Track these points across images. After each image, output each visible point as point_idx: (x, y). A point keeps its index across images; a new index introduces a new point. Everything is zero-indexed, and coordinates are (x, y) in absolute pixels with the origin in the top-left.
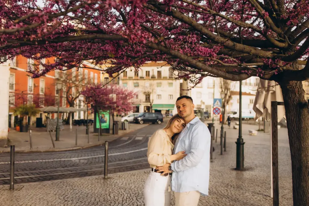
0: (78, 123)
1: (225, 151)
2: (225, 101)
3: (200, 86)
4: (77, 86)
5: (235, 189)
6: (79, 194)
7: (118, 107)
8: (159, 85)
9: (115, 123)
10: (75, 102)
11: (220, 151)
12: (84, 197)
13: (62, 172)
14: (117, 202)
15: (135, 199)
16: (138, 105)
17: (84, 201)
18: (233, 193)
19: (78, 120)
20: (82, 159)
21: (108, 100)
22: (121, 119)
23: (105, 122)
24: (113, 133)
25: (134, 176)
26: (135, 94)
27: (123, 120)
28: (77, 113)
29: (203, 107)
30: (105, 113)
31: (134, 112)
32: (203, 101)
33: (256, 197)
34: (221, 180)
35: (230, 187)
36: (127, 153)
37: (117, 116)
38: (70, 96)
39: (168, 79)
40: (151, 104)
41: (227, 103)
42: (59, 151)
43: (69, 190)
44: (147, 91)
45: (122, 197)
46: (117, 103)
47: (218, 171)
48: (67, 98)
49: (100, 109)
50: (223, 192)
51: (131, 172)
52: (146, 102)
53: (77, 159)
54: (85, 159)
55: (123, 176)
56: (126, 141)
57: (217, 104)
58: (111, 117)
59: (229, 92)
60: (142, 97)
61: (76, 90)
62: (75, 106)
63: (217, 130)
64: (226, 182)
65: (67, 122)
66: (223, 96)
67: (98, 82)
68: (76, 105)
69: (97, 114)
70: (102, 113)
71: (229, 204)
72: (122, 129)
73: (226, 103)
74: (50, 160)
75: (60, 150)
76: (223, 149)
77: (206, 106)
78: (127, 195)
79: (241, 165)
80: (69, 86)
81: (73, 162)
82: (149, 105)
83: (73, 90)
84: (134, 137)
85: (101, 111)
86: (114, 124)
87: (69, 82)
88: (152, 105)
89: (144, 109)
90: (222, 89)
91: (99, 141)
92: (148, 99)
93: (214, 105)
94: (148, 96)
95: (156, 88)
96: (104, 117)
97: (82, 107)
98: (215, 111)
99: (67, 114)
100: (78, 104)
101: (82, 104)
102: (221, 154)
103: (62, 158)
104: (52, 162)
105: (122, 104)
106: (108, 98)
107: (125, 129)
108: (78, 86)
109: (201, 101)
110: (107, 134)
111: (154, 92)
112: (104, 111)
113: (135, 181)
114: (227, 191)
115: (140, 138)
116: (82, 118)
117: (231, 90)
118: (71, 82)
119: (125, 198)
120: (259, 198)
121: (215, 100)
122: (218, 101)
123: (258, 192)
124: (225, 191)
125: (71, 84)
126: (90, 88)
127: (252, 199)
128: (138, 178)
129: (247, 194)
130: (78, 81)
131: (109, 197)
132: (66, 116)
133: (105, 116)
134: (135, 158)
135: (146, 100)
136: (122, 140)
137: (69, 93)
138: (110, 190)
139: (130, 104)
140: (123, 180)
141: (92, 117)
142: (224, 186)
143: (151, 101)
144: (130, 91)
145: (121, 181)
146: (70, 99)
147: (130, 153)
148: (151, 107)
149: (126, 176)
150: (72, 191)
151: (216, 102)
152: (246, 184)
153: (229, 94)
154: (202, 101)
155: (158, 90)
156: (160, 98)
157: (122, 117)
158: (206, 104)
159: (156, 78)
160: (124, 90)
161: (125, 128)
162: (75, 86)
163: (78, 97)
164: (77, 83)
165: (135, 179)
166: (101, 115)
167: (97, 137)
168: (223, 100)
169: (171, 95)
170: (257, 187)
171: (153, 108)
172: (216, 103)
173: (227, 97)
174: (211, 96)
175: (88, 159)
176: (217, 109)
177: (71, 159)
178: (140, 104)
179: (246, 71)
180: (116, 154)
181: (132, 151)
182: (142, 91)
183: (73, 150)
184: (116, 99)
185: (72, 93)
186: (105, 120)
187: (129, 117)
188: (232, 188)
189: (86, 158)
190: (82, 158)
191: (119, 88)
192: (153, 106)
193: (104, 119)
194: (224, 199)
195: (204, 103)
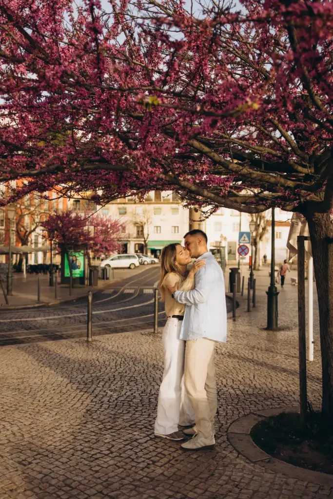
0: (35, 269)
1: (254, 306)
2: (257, 235)
3: (220, 213)
4: (31, 214)
5: (263, 351)
6: (58, 359)
7: (95, 244)
8: (157, 211)
9: (93, 269)
10: (29, 239)
11: (246, 307)
12: (65, 362)
13: (27, 335)
14: (109, 368)
15: (131, 363)
16: (126, 242)
17: (65, 367)
18: (260, 356)
19: (34, 266)
20: (51, 319)
21: (82, 234)
22: (100, 264)
23: (78, 267)
24: (90, 284)
25: (128, 338)
26: (121, 225)
27: (103, 264)
28: (33, 255)
29: (224, 244)
30: (77, 255)
31: (119, 253)
32: (224, 236)
33: (289, 360)
34: (245, 342)
35: (256, 350)
36: (114, 310)
37: (94, 258)
38: (22, 229)
39: (172, 203)
40: (145, 241)
41: (260, 238)
42: (14, 309)
43: (43, 355)
44: (138, 220)
45: (115, 362)
46: (96, 239)
47: (241, 332)
48: (18, 232)
49: (70, 248)
50: (247, 355)
51: (124, 334)
52: (137, 238)
53: (43, 318)
54: (56, 319)
55: (113, 339)
56: (110, 295)
57: (244, 240)
58: (87, 260)
59: (262, 221)
60: (132, 230)
61: (31, 220)
62: (29, 244)
63: (243, 277)
64: (252, 344)
65: (18, 268)
66: (253, 227)
67: (63, 207)
68: (32, 244)
69: (66, 255)
70: (74, 254)
71: (253, 368)
72: (104, 279)
73: (258, 239)
74: (5, 321)
75: (16, 308)
76: (251, 304)
77: (229, 243)
78: (120, 360)
79: (274, 323)
80: (20, 213)
81: (38, 323)
82: (143, 243)
83: (27, 220)
84: (121, 290)
85: (72, 251)
86: (91, 271)
87: (20, 207)
88: (147, 242)
89: (135, 248)
90: (252, 218)
91: (70, 295)
92: (140, 233)
93: (240, 242)
94: (141, 229)
95: (153, 216)
96: (76, 260)
97: (40, 246)
98: (240, 250)
99: (17, 256)
100: (33, 241)
101: (40, 240)
102: (249, 311)
103: (22, 318)
104: (10, 322)
105: (103, 241)
106: (82, 232)
107: (107, 279)
108: (33, 214)
109: (220, 235)
110: (81, 286)
111: (149, 223)
112: (76, 252)
113: (130, 344)
114: (252, 354)
115: (132, 291)
116: (40, 261)
117: (266, 219)
118: (23, 207)
119: (119, 363)
120: (293, 362)
121: (241, 234)
122: (245, 235)
123: (294, 355)
124: (250, 354)
125: (23, 211)
126: (55, 217)
127: (284, 363)
128: (133, 340)
129: (278, 357)
130: (35, 205)
131: (97, 362)
132: (16, 260)
133: (78, 258)
134: (125, 317)
135: (138, 234)
136: (104, 294)
137: (21, 223)
138: (98, 354)
139: (114, 241)
140: (114, 343)
141: (57, 260)
142: (248, 348)
143: (146, 236)
144: (113, 221)
145: (110, 344)
146: (22, 234)
147: (119, 311)
148: (146, 245)
149: (117, 339)
150: (47, 356)
151: (243, 237)
152: (278, 347)
153: (262, 224)
154: (222, 236)
155: (156, 220)
156: (159, 232)
157: (102, 260)
158: (229, 240)
159: (153, 201)
160: (105, 220)
161: (108, 276)
162: (29, 213)
163: (34, 230)
164: (32, 209)
165: (130, 341)
166: (71, 258)
167: (68, 289)
168: (254, 234)
169: (175, 227)
170: (292, 349)
171: (148, 247)
172: (242, 239)
173: (261, 230)
174: (237, 227)
175: (59, 318)
176: (244, 248)
177: (36, 319)
178: (129, 241)
179: (264, 202)
180: (98, 312)
181: (121, 309)
182: (131, 221)
183: (34, 308)
184: (94, 233)
185: (25, 224)
186: (78, 264)
187: (112, 260)
188: (259, 351)
189: (56, 317)
190: (51, 317)
191: (97, 216)
192: (149, 244)
193: (76, 263)
194: (247, 363)
195: (225, 239)
